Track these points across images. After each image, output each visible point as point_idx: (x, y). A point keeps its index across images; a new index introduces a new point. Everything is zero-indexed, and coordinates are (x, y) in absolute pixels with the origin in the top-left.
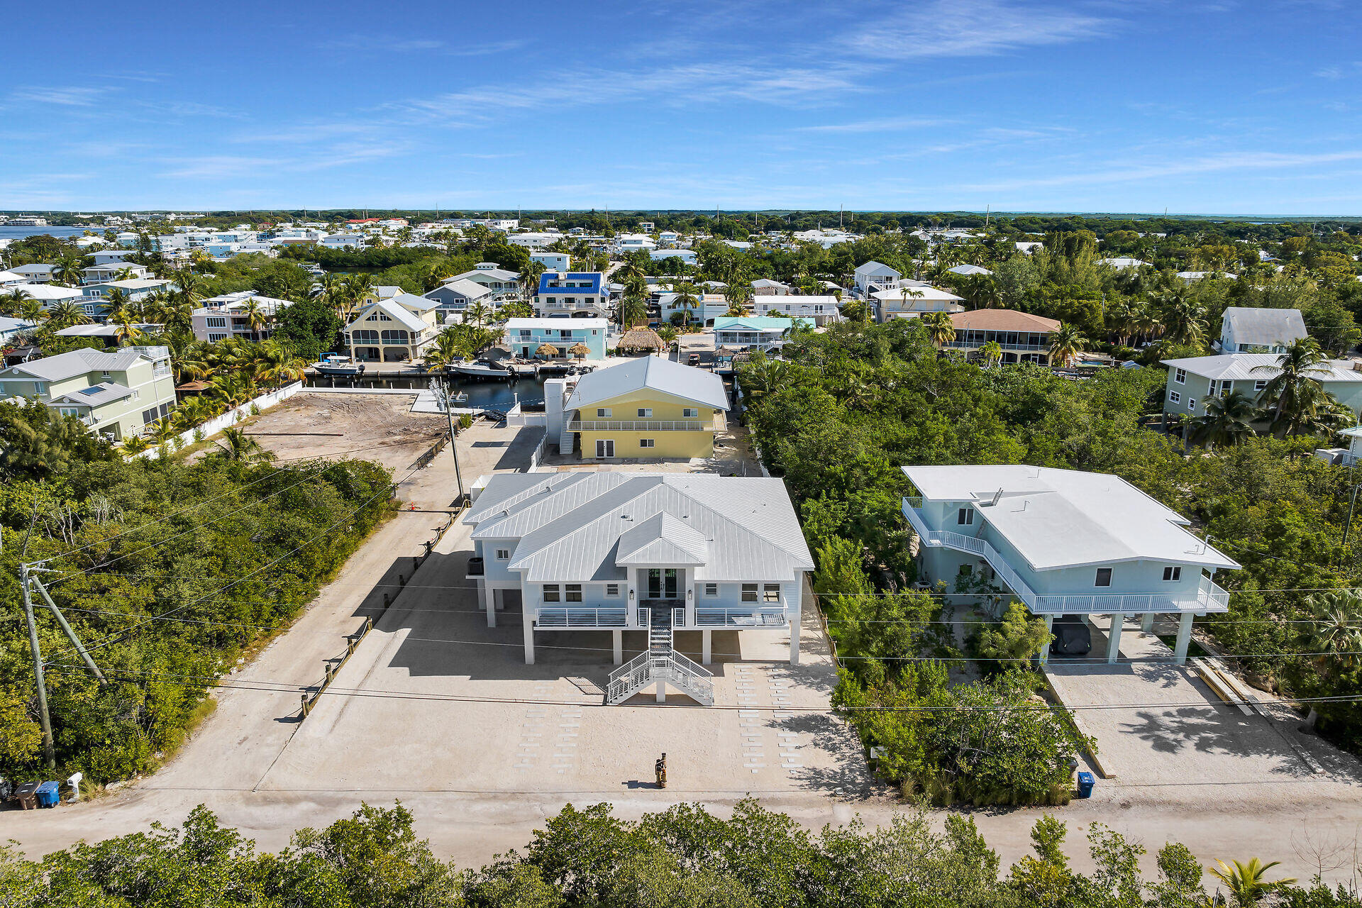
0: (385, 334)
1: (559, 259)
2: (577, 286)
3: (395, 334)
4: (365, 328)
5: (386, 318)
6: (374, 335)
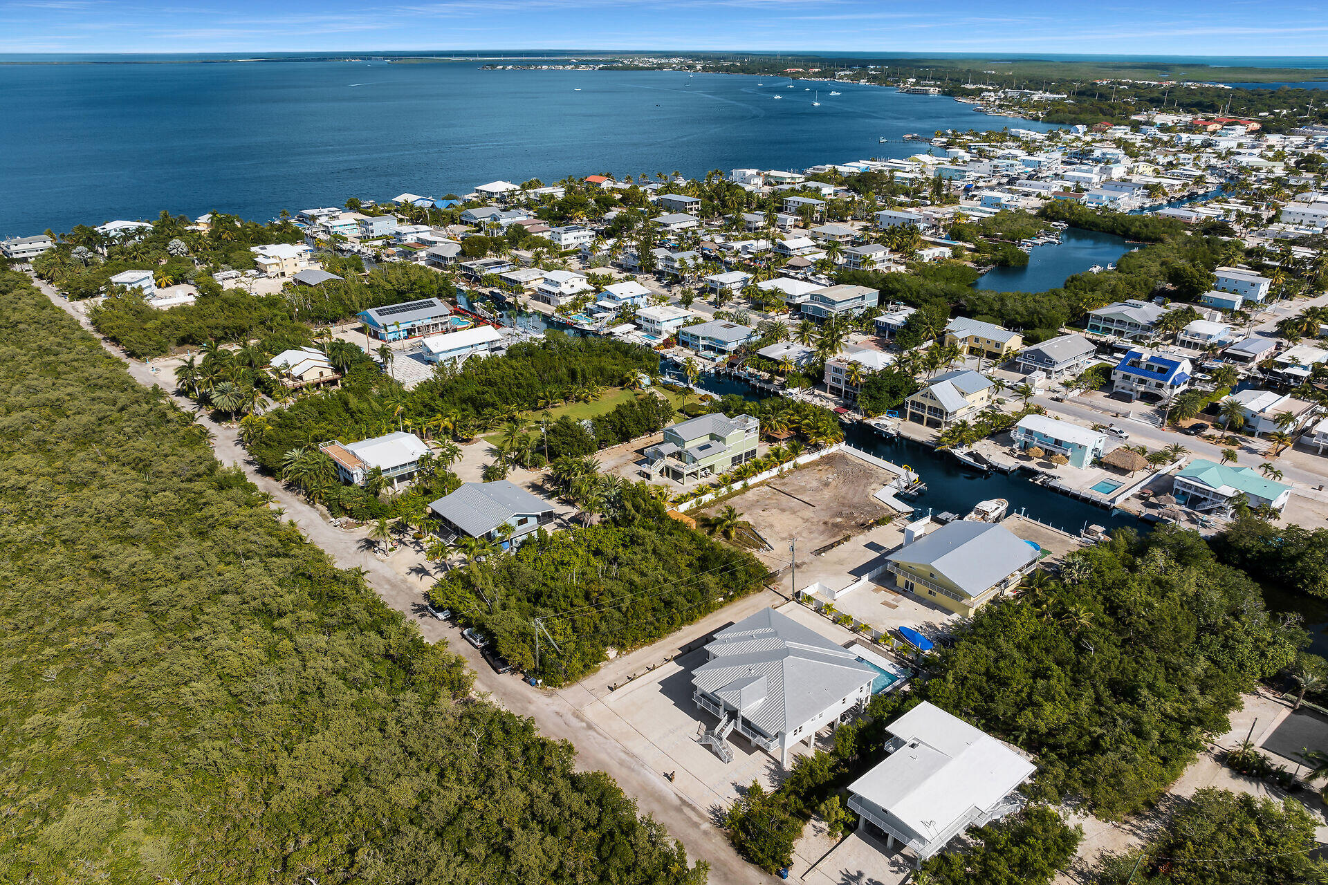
0: (930, 408)
1: (1253, 285)
2: (1155, 369)
3: (936, 410)
4: (919, 400)
5: (933, 398)
6: (923, 406)
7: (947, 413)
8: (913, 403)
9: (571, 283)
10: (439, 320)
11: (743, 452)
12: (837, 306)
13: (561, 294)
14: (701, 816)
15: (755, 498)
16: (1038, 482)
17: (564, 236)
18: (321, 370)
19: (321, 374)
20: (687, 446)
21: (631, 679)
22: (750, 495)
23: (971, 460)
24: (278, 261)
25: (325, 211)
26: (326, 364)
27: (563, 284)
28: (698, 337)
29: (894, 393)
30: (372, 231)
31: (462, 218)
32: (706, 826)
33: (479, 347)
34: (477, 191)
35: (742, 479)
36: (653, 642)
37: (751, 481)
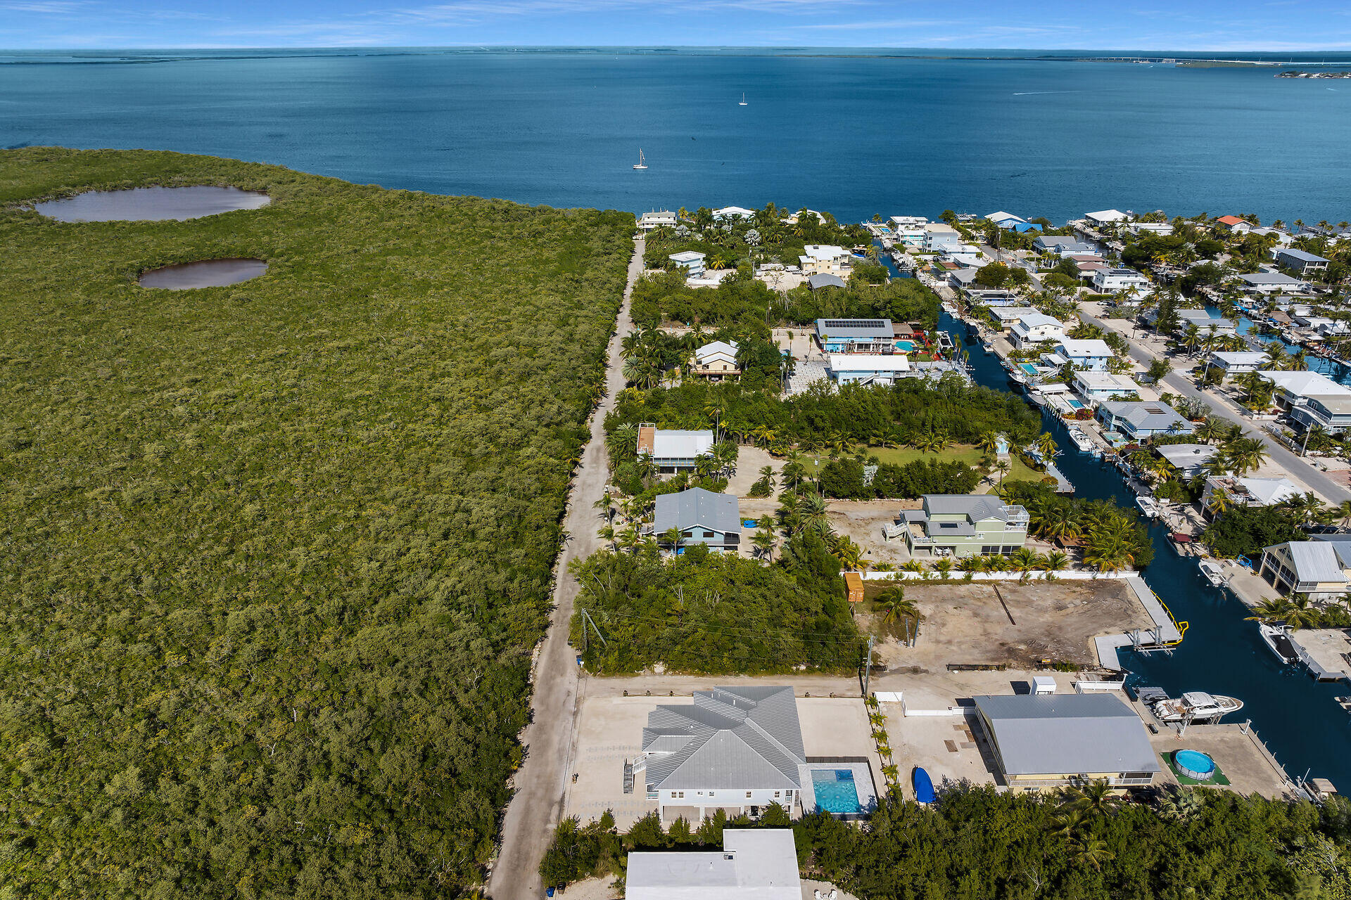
0: (1284, 567)
3: (1288, 572)
4: (1275, 554)
5: (1290, 557)
6: (1278, 564)
7: (1298, 581)
8: (1270, 555)
9: (1042, 329)
10: (882, 342)
11: (1001, 544)
12: (1333, 420)
13: (1027, 339)
14: (559, 817)
15: (967, 593)
16: (1344, 705)
17: (1107, 279)
18: (725, 364)
19: (725, 367)
20: (934, 518)
21: (648, 694)
22: (963, 589)
23: (1273, 646)
24: (814, 261)
25: (912, 219)
26: (733, 360)
27: (1032, 330)
28: (1112, 416)
29: (1259, 538)
30: (930, 246)
31: (1035, 244)
32: (552, 826)
33: (882, 374)
34: (1088, 217)
35: (967, 570)
36: (703, 676)
37: (978, 576)
